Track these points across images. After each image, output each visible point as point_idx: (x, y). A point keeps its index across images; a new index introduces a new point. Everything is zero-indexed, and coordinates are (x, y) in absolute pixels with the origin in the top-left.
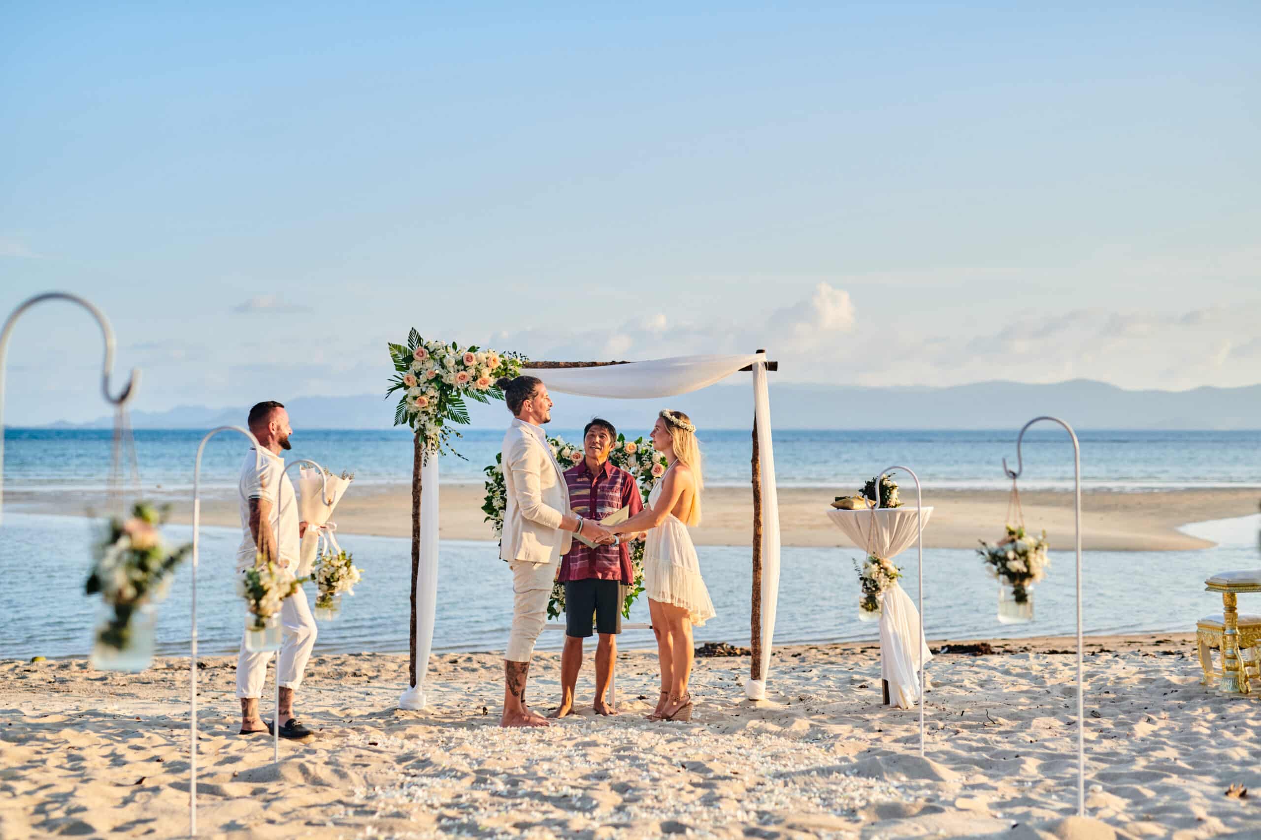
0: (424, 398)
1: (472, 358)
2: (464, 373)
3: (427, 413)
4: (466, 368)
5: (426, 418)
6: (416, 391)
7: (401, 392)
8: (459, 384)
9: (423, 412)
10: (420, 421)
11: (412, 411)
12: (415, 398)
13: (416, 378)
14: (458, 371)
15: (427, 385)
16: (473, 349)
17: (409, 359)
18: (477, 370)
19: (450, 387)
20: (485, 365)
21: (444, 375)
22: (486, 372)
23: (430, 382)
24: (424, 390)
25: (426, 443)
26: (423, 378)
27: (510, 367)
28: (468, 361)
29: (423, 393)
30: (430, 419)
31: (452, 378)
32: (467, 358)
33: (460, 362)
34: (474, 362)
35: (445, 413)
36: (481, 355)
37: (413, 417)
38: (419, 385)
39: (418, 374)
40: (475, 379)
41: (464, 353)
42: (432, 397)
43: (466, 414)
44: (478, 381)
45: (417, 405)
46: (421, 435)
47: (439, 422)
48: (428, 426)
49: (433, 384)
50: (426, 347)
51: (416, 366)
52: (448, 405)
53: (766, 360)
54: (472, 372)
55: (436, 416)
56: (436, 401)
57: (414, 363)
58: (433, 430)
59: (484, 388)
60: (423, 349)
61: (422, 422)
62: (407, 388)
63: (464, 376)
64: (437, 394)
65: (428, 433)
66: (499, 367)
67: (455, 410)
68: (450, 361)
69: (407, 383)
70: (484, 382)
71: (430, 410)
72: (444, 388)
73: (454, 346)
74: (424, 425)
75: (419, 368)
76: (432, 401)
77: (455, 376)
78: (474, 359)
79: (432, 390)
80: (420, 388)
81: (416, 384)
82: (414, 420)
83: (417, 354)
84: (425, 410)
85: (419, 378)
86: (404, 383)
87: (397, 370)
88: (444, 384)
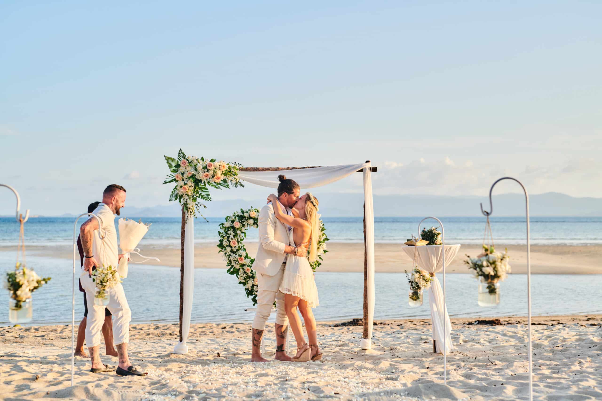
0: (186, 186)
1: (211, 165)
2: (207, 173)
3: (188, 195)
4: (208, 171)
5: (188, 197)
6: (181, 183)
7: (174, 184)
8: (204, 179)
9: (186, 194)
10: (184, 199)
11: (180, 194)
12: (181, 187)
13: (181, 176)
14: (204, 172)
15: (187, 179)
16: (212, 161)
17: (178, 166)
18: (214, 171)
19: (200, 181)
20: (218, 169)
21: (197, 174)
22: (219, 173)
23: (189, 178)
24: (186, 182)
25: (188, 211)
26: (185, 176)
27: (232, 170)
28: (209, 167)
29: (185, 184)
30: (190, 198)
31: (201, 176)
32: (209, 165)
33: (205, 168)
34: (213, 168)
35: (198, 195)
36: (216, 164)
37: (181, 197)
38: (183, 180)
39: (183, 174)
40: (213, 176)
41: (208, 162)
42: (191, 186)
43: (209, 195)
44: (215, 178)
45: (182, 191)
46: (185, 207)
47: (195, 200)
48: (189, 202)
49: (191, 179)
50: (187, 160)
51: (182, 169)
52: (199, 191)
53: (371, 166)
54: (211, 172)
55: (193, 196)
56: (193, 189)
57: (181, 168)
58: (191, 204)
59: (219, 181)
60: (185, 161)
61: (185, 200)
62: (177, 181)
63: (207, 175)
64: (193, 185)
65: (188, 206)
66: (226, 170)
67: (203, 193)
68: (200, 167)
69: (177, 179)
70: (218, 178)
71: (189, 194)
72: (197, 182)
73: (202, 159)
74: (186, 201)
75: (183, 171)
76: (190, 188)
77: (203, 175)
78: (213, 166)
79: (190, 183)
80: (184, 181)
81: (182, 179)
82: (181, 199)
83: (182, 163)
84: (187, 193)
85: (183, 176)
86: (175, 179)
87: (172, 172)
88: (197, 179)
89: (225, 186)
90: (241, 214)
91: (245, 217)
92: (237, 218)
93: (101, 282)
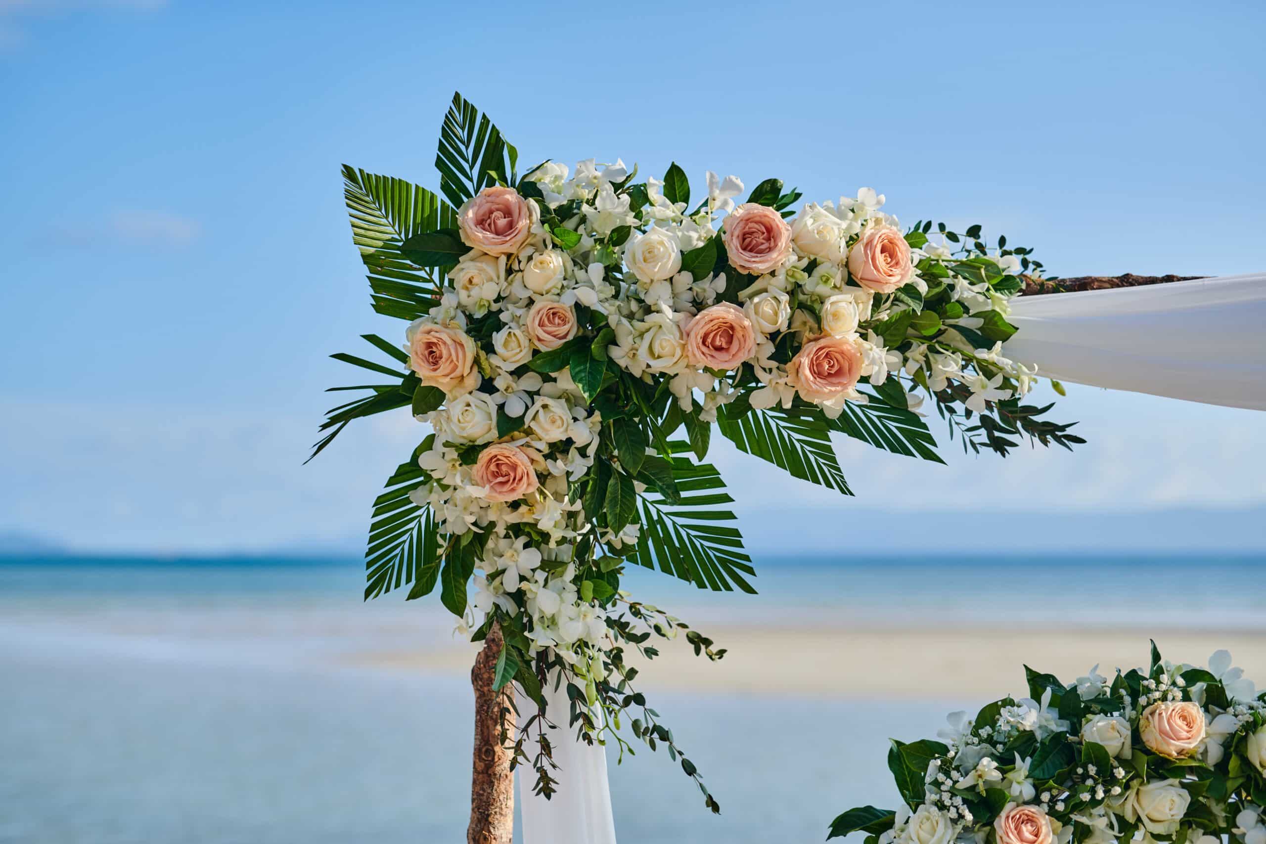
1: (770, 233)
2: (725, 312)
3: (536, 538)
4: (737, 289)
5: (532, 558)
6: (471, 416)
9: (516, 531)
10: (497, 575)
12: (469, 454)
13: (470, 346)
14: (699, 305)
15: (531, 381)
16: (778, 189)
17: (442, 250)
18: (798, 297)
19: (655, 394)
20: (838, 277)
21: (624, 329)
22: (843, 316)
23: (545, 363)
24: (514, 410)
25: (535, 693)
26: (509, 349)
27: (964, 290)
28: (746, 249)
29: (510, 427)
30: (551, 566)
31: (667, 342)
32: (744, 236)
33: (704, 259)
34: (784, 260)
35: (630, 534)
36: (817, 222)
37: (464, 554)
38: (488, 386)
39: (485, 327)
40: (785, 347)
42: (560, 448)
43: (733, 536)
44: (804, 360)
45: (482, 492)
46: (510, 650)
48: (542, 600)
49: (565, 381)
50: (529, 189)
51: (475, 281)
52: (644, 495)
54: (771, 308)
55: (583, 549)
56: (579, 467)
57: (466, 268)
58: (565, 620)
59: (837, 397)
60: (512, 196)
61: (511, 584)
62: (427, 401)
63: (729, 331)
64: (585, 433)
66: (910, 290)
67: (677, 520)
68: (655, 251)
69: (427, 376)
70: (835, 368)
71: (550, 521)
72: (627, 403)
74: (519, 597)
75: (489, 292)
76: (558, 467)
77: (684, 334)
78: (783, 241)
79: (559, 408)
80: (492, 401)
81: (473, 381)
82: (467, 572)
83: (481, 222)
84: (521, 516)
85: (489, 348)
86: (412, 380)
87: (380, 307)
88: (625, 375)
89: (897, 448)
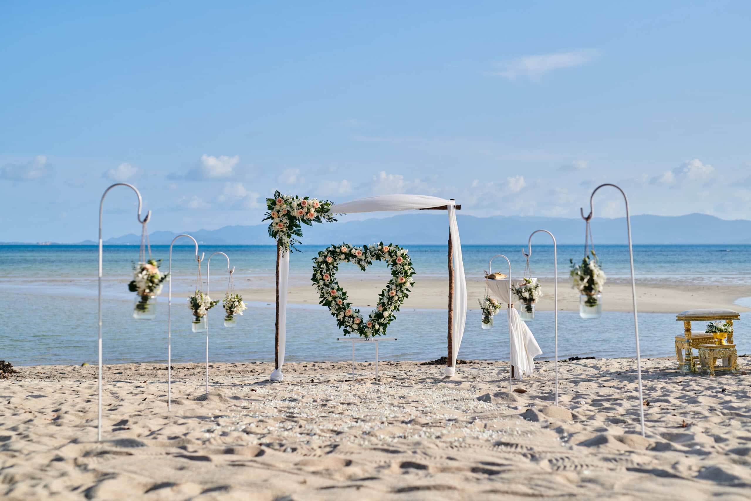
0: (281, 223)
1: (305, 203)
2: (301, 210)
3: (283, 232)
4: (302, 208)
5: (283, 234)
6: (277, 220)
7: (270, 221)
8: (299, 216)
9: (281, 231)
10: (280, 235)
11: (276, 230)
12: (277, 224)
13: (277, 214)
14: (299, 209)
15: (283, 217)
16: (306, 198)
17: (274, 203)
18: (308, 209)
19: (295, 217)
20: (312, 207)
21: (291, 212)
22: (313, 210)
23: (284, 215)
24: (281, 220)
25: (282, 246)
26: (281, 214)
27: (325, 207)
28: (303, 204)
29: (281, 221)
30: (285, 234)
31: (296, 213)
33: (299, 205)
34: (307, 205)
35: (292, 231)
36: (310, 202)
37: (277, 233)
38: (279, 217)
39: (278, 212)
40: (307, 213)
41: (302, 200)
42: (285, 223)
43: (302, 231)
44: (308, 215)
45: (278, 227)
46: (280, 243)
47: (289, 236)
48: (284, 238)
49: (286, 217)
50: (283, 198)
51: (277, 207)
52: (294, 227)
53: (455, 204)
54: (305, 210)
55: (288, 233)
56: (287, 225)
57: (276, 206)
58: (286, 239)
59: (312, 218)
60: (281, 199)
61: (281, 236)
62: (273, 218)
63: (301, 212)
64: (288, 222)
65: (283, 241)
66: (319, 208)
67: (296, 230)
68: (295, 204)
69: (273, 216)
70: (312, 215)
71: (285, 230)
72: (292, 219)
73: (297, 197)
74: (281, 237)
75: (279, 208)
76: (285, 225)
77: (297, 212)
78: (306, 203)
79: (285, 219)
80: (279, 219)
81: (277, 217)
82: (276, 235)
83: (278, 202)
84: (282, 229)
85: (279, 214)
86: (271, 216)
87: (268, 209)
88: (292, 216)
89: (318, 222)
90: (333, 249)
91: (337, 252)
92: (329, 253)
93: (230, 308)
